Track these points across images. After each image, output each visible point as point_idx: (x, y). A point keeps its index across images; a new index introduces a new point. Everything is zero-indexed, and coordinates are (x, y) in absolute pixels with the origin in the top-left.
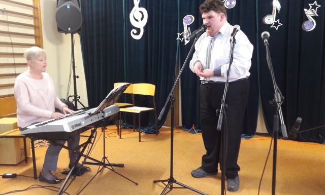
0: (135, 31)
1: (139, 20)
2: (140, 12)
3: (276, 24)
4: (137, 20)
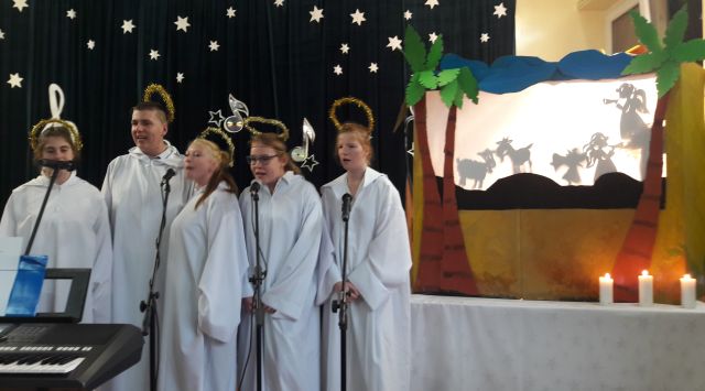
3: (310, 162)
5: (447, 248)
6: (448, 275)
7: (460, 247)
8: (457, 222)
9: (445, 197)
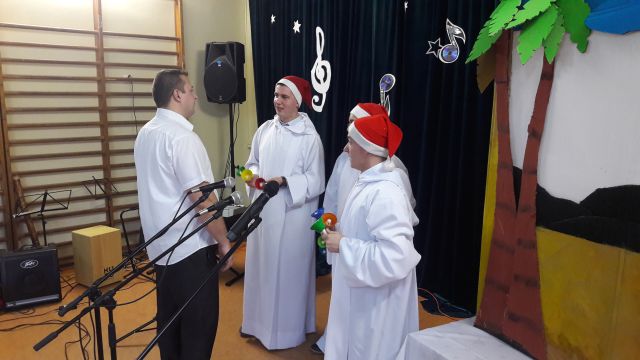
0: (316, 98)
1: (322, 81)
2: (324, 67)
4: (319, 81)
5: (516, 277)
6: (513, 317)
7: (533, 283)
8: (533, 245)
9: (522, 201)
